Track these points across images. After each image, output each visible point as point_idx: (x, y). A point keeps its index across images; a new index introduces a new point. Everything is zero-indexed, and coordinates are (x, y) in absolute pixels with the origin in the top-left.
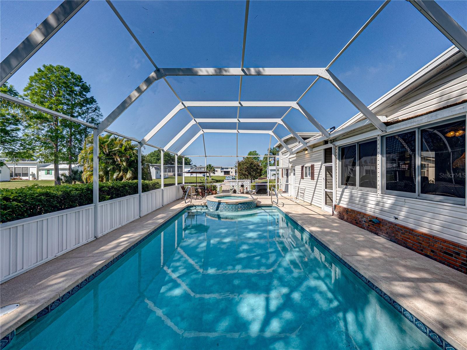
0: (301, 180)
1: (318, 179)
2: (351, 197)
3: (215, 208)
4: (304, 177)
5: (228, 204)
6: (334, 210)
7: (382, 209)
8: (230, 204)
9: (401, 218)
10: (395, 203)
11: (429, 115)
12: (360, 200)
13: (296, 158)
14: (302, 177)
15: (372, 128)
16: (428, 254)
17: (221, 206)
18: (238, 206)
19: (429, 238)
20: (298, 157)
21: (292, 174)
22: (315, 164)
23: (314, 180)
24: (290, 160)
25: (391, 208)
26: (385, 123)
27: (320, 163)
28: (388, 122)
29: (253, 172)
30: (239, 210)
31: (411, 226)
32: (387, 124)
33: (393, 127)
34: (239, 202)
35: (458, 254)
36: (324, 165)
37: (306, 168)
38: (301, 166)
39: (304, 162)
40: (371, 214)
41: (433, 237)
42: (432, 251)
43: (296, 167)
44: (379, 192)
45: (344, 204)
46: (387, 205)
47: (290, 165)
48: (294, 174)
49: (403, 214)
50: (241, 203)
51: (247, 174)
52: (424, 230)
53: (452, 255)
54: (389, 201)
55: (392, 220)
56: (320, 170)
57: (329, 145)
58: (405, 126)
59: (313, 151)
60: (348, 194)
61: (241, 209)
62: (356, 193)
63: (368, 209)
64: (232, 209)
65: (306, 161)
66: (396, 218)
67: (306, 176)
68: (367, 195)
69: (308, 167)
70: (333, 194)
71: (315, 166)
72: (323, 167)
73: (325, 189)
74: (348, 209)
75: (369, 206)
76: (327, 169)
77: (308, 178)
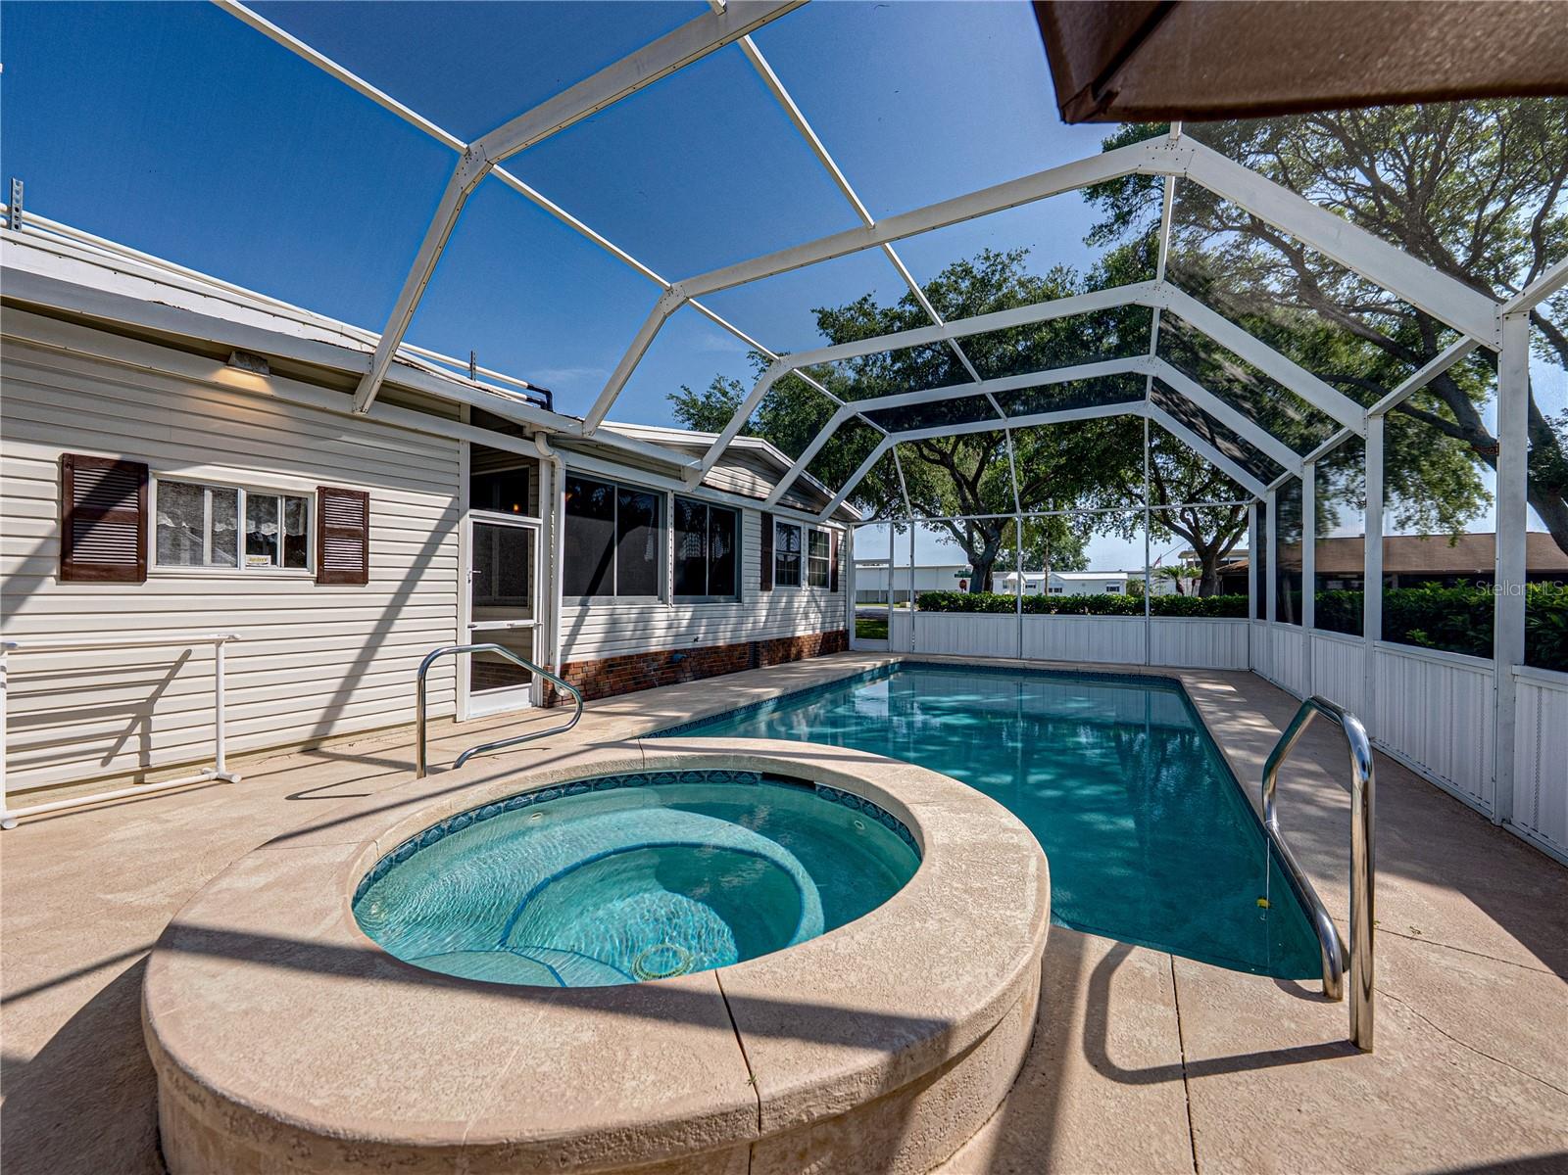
1: (411, 580)
2: (613, 624)
4: (152, 566)
10: (693, 615)
14: (100, 566)
22: (375, 492)
23: (359, 583)
25: (689, 626)
27: (446, 501)
36: (471, 516)
38: (55, 453)
39: (152, 431)
40: (659, 649)
44: (670, 600)
45: (586, 651)
46: (685, 623)
49: (703, 629)
52: (721, 643)
54: (687, 613)
55: (690, 645)
56: (440, 531)
57: (540, 449)
59: (365, 416)
63: (653, 641)
66: (696, 640)
67: (171, 556)
68: (650, 611)
69: (242, 495)
70: (535, 631)
71: (373, 505)
72: (466, 524)
73: (475, 623)
74: (613, 659)
75: (659, 633)
76: (483, 535)
77: (243, 570)
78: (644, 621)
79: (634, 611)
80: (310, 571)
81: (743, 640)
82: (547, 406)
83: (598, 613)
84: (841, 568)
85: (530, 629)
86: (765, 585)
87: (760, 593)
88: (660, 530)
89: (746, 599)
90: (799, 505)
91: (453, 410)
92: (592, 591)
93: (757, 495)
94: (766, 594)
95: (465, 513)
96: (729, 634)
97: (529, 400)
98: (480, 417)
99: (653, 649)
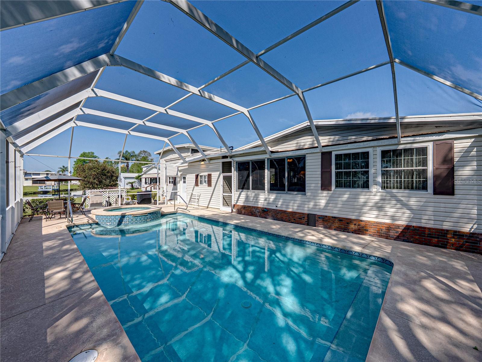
0: (195, 187)
1: (215, 186)
2: (247, 197)
3: (115, 223)
4: (199, 185)
5: (136, 216)
6: (233, 208)
7: (268, 202)
8: (138, 216)
9: (279, 206)
10: (276, 198)
11: (292, 151)
12: (253, 198)
13: (188, 167)
14: (197, 184)
15: (265, 152)
16: (293, 222)
17: (125, 219)
18: (147, 216)
19: (293, 213)
20: (189, 167)
21: (182, 182)
22: (212, 173)
23: (211, 186)
24: (179, 168)
25: (273, 201)
26: (271, 151)
27: (218, 173)
28: (273, 151)
29: (106, 180)
30: (148, 221)
31: (284, 209)
32: (272, 152)
33: (275, 155)
34: (149, 212)
35: (304, 218)
36: (222, 175)
37: (201, 176)
38: (195, 174)
39: (199, 171)
40: (262, 206)
41: (295, 212)
42: (294, 220)
43: (187, 175)
44: (266, 192)
45: (241, 203)
46: (271, 200)
47: (179, 174)
48: (184, 182)
49: (280, 203)
50: (150, 213)
51: (97, 182)
52: (290, 210)
53: (302, 219)
54: (272, 197)
55: (274, 208)
56: (218, 178)
58: (281, 155)
59: (211, 163)
60: (244, 196)
61: (150, 219)
62: (251, 194)
63: (260, 204)
64: (140, 221)
65: (201, 171)
66: (277, 206)
67: (201, 184)
68: (259, 195)
69: (204, 176)
71: (212, 175)
72: (221, 177)
73: (223, 194)
75: (260, 201)
76: (225, 178)
77: (204, 185)
78: (256, 197)
80: (207, 185)
81: (306, 212)
86: (325, 186)
87: (320, 191)
89: (308, 194)
90: (365, 138)
91: (218, 158)
94: (325, 193)
96: (295, 208)
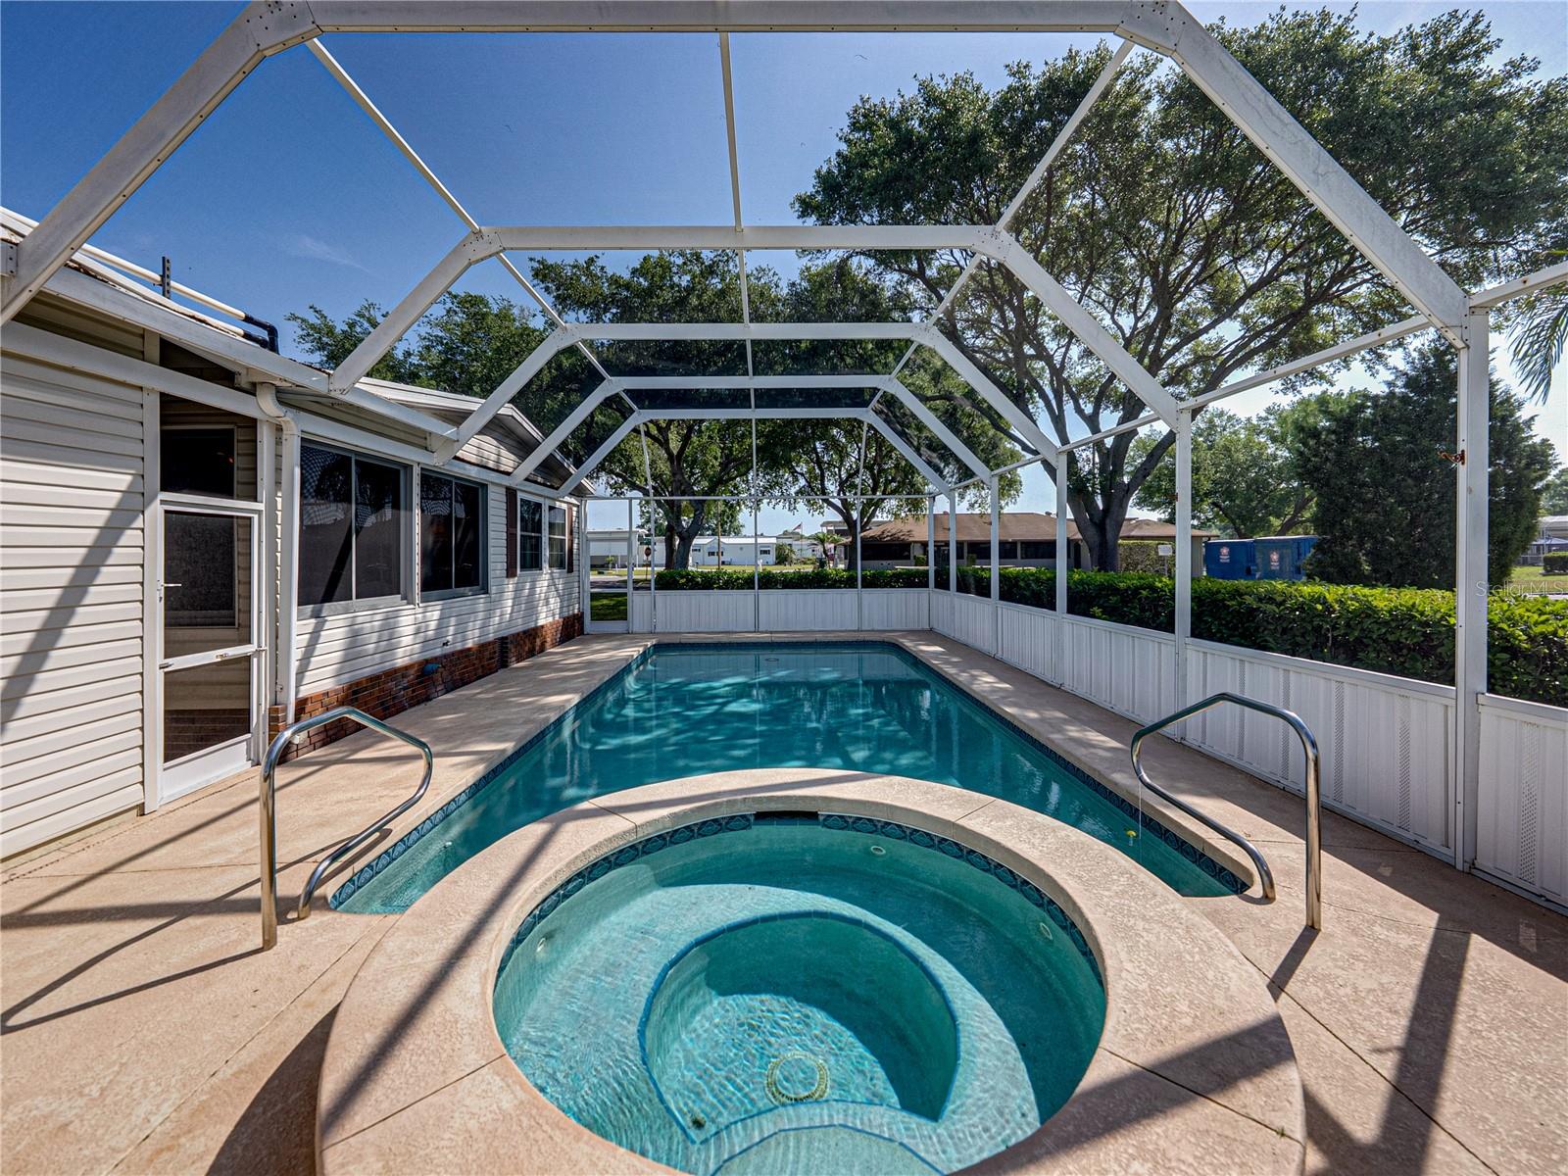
7: (426, 636)
9: (450, 638)
10: (442, 614)
19: (481, 649)
31: (460, 646)
40: (407, 660)
45: (322, 678)
46: (433, 625)
49: (452, 630)
54: (434, 613)
66: (445, 644)
68: (395, 615)
70: (255, 660)
72: (156, 514)
73: (170, 661)
74: (358, 684)
75: (406, 641)
78: (389, 627)
79: (378, 617)
81: (491, 637)
82: (271, 345)
83: (337, 624)
84: (575, 546)
85: (247, 659)
86: (511, 572)
87: (506, 581)
88: (402, 513)
89: (493, 589)
90: (540, 479)
91: (136, 343)
92: (328, 597)
93: (503, 468)
94: (512, 580)
95: (155, 496)
96: (477, 633)
97: (247, 336)
98: (174, 355)
99: (400, 662)
